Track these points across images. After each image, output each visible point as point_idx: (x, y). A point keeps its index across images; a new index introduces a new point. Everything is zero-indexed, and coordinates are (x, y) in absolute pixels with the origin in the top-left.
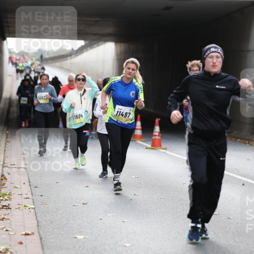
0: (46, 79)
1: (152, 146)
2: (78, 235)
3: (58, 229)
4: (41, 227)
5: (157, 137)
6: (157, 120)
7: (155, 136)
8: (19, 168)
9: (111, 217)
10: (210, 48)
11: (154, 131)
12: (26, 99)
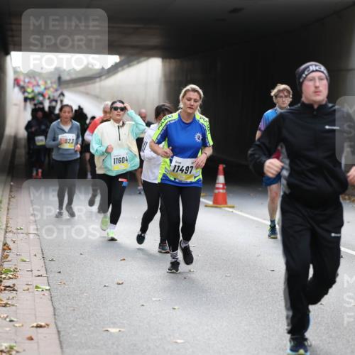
1: (214, 203)
2: (110, 327)
3: (83, 319)
4: (58, 316)
5: (221, 191)
6: (221, 167)
7: (218, 188)
8: (28, 234)
9: (157, 303)
10: (308, 67)
11: (217, 182)
12: (43, 139)
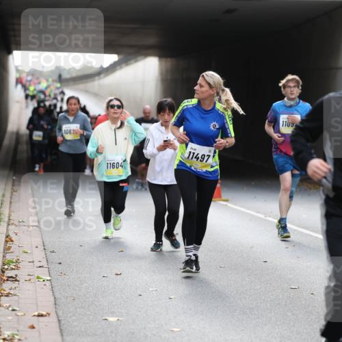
0: (75, 104)
2: (108, 316)
3: (83, 308)
4: (59, 305)
9: (154, 293)
12: (40, 133)
